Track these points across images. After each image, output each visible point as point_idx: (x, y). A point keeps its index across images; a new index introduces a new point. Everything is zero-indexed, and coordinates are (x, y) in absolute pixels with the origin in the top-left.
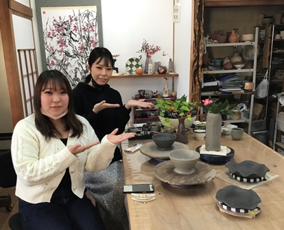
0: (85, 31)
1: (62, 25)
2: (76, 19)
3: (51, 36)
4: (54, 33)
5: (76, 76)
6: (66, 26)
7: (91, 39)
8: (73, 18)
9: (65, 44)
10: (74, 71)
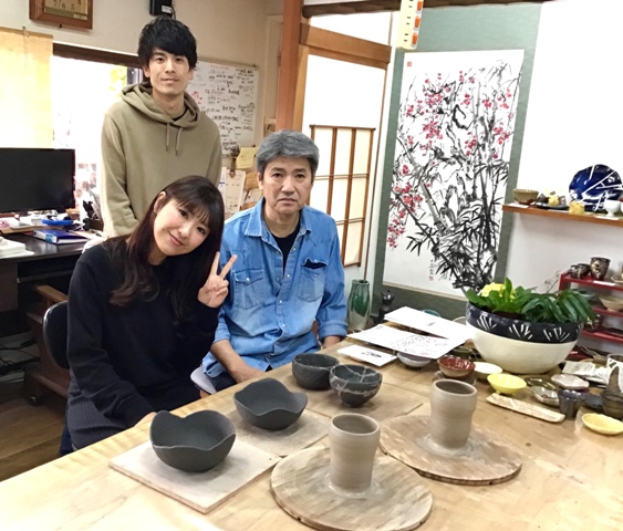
0: (488, 105)
1: (441, 91)
2: (472, 80)
3: (414, 113)
4: (420, 108)
5: (446, 204)
6: (448, 95)
7: (497, 125)
8: (466, 78)
9: (438, 133)
10: (445, 194)
